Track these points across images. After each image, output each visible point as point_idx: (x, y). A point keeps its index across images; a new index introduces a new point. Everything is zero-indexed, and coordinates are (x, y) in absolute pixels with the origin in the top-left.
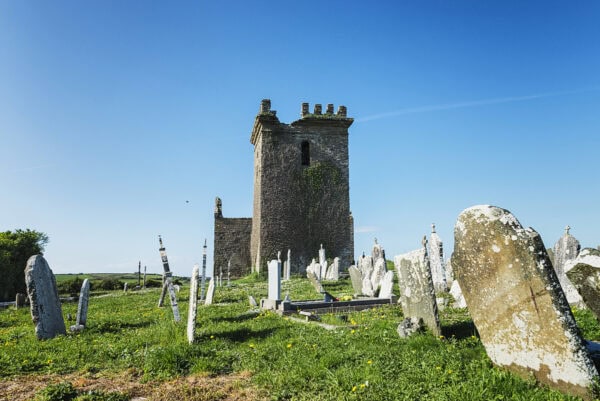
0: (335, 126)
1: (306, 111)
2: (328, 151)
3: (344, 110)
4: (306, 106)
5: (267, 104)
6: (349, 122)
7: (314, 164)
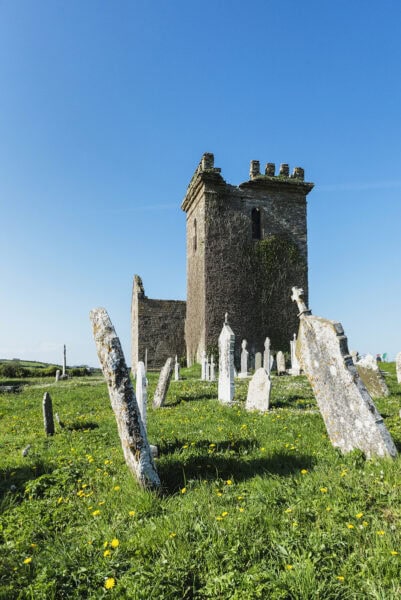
0: (291, 191)
1: (256, 172)
2: (283, 222)
3: (301, 172)
4: (256, 164)
5: (209, 158)
6: (308, 188)
7: (267, 238)
